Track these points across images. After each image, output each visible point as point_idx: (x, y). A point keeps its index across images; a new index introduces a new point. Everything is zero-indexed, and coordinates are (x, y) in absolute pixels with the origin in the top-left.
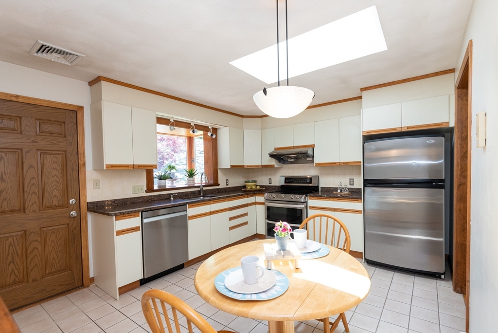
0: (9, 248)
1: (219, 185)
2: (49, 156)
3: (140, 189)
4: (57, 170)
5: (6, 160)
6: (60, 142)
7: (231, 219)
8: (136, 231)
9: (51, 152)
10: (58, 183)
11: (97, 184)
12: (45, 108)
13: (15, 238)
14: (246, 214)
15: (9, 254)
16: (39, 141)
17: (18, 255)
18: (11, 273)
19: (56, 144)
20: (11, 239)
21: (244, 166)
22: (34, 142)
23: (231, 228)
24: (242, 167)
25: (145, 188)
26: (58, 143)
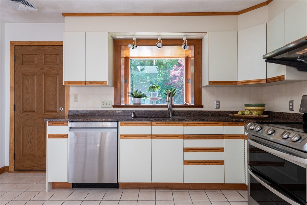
0: (29, 133)
1: (202, 107)
2: (50, 77)
3: (108, 104)
4: (53, 87)
5: (29, 81)
6: (55, 68)
7: (186, 150)
8: (64, 138)
9: (51, 75)
10: (53, 95)
11: (76, 98)
12: (48, 47)
13: (31, 128)
14: (221, 150)
15: (29, 136)
16: (44, 68)
17: (33, 139)
18: (29, 149)
19: (53, 70)
20: (30, 127)
21: (237, 82)
22: (42, 69)
23: (187, 163)
24: (234, 84)
25: (113, 104)
26: (54, 69)
